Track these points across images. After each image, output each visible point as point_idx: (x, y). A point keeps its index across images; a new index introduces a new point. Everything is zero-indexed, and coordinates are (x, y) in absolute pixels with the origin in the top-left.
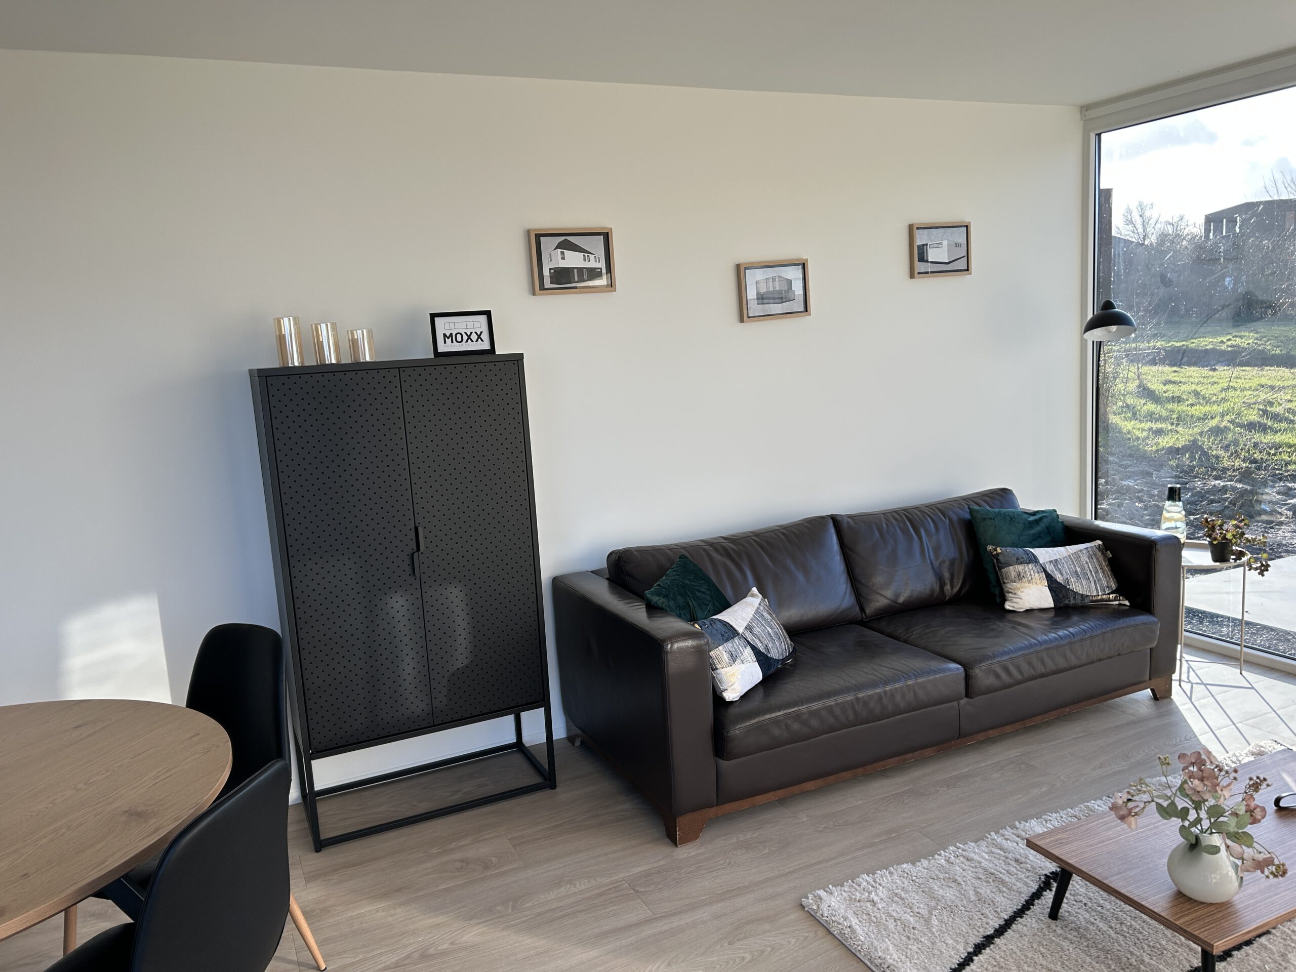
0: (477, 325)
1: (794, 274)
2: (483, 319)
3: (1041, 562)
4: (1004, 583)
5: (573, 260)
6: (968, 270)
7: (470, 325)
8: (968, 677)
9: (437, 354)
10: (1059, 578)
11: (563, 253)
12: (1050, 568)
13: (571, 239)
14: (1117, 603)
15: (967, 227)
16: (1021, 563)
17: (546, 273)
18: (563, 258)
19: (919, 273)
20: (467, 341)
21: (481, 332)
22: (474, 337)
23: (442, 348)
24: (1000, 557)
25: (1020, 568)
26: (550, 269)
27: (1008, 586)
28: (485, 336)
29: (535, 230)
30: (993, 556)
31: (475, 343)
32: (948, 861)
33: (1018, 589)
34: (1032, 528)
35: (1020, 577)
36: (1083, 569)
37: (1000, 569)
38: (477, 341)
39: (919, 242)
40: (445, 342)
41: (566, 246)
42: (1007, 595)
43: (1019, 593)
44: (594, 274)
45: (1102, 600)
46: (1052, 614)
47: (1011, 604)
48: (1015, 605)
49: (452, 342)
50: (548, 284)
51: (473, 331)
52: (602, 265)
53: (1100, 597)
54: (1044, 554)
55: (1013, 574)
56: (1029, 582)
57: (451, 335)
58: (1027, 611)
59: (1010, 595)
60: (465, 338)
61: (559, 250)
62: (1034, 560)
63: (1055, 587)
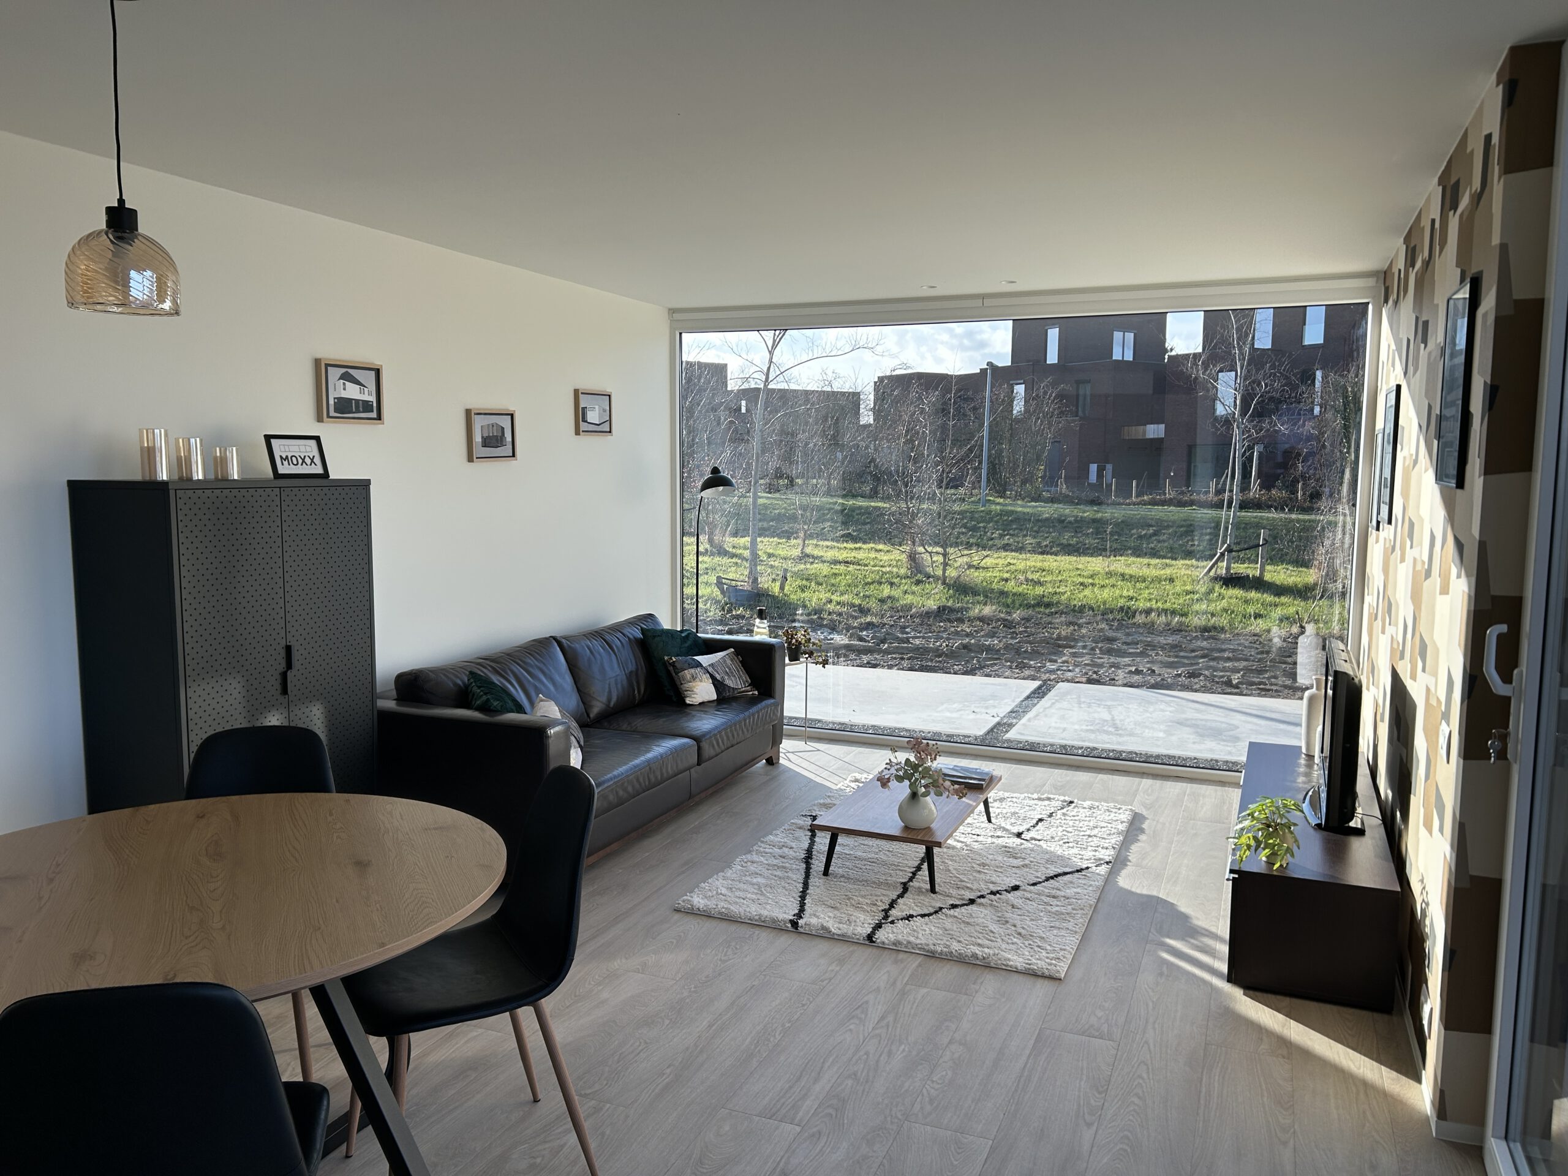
0: (309, 449)
1: (506, 422)
2: (313, 443)
3: (704, 666)
4: (682, 684)
5: (352, 392)
6: (610, 432)
7: (303, 449)
8: (699, 749)
9: (277, 475)
10: (718, 677)
11: (344, 384)
12: (710, 669)
13: (351, 371)
14: (751, 693)
15: (609, 396)
16: (692, 668)
17: (331, 402)
18: (344, 389)
19: (583, 431)
20: (302, 465)
21: (314, 457)
22: (308, 461)
23: (283, 469)
24: (676, 664)
25: (692, 671)
26: (335, 398)
27: (686, 685)
28: (317, 460)
29: (326, 359)
30: (670, 664)
31: (309, 466)
32: (742, 866)
33: (694, 687)
34: (686, 642)
35: (694, 678)
36: (730, 669)
37: (677, 674)
38: (311, 465)
39: (582, 405)
40: (283, 464)
41: (347, 377)
42: (685, 693)
43: (695, 690)
44: (366, 406)
45: (744, 692)
46: (715, 704)
47: (691, 699)
48: (694, 700)
49: (289, 464)
50: (332, 413)
51: (307, 454)
52: (372, 398)
53: (743, 689)
54: (704, 660)
55: (689, 677)
56: (701, 681)
57: (287, 457)
58: (700, 704)
59: (689, 692)
60: (300, 461)
61: (342, 381)
62: (699, 665)
63: (718, 685)
